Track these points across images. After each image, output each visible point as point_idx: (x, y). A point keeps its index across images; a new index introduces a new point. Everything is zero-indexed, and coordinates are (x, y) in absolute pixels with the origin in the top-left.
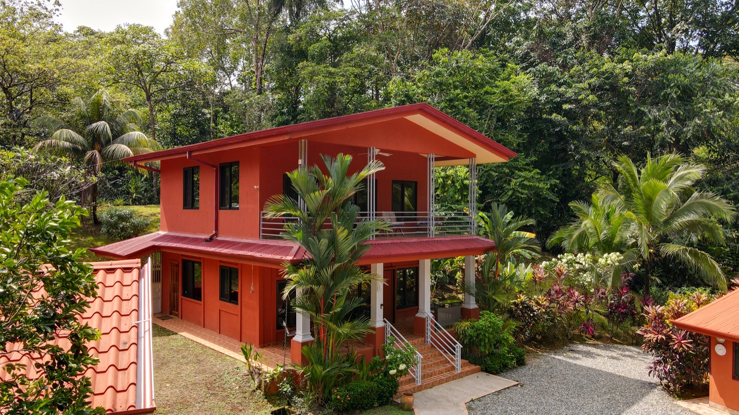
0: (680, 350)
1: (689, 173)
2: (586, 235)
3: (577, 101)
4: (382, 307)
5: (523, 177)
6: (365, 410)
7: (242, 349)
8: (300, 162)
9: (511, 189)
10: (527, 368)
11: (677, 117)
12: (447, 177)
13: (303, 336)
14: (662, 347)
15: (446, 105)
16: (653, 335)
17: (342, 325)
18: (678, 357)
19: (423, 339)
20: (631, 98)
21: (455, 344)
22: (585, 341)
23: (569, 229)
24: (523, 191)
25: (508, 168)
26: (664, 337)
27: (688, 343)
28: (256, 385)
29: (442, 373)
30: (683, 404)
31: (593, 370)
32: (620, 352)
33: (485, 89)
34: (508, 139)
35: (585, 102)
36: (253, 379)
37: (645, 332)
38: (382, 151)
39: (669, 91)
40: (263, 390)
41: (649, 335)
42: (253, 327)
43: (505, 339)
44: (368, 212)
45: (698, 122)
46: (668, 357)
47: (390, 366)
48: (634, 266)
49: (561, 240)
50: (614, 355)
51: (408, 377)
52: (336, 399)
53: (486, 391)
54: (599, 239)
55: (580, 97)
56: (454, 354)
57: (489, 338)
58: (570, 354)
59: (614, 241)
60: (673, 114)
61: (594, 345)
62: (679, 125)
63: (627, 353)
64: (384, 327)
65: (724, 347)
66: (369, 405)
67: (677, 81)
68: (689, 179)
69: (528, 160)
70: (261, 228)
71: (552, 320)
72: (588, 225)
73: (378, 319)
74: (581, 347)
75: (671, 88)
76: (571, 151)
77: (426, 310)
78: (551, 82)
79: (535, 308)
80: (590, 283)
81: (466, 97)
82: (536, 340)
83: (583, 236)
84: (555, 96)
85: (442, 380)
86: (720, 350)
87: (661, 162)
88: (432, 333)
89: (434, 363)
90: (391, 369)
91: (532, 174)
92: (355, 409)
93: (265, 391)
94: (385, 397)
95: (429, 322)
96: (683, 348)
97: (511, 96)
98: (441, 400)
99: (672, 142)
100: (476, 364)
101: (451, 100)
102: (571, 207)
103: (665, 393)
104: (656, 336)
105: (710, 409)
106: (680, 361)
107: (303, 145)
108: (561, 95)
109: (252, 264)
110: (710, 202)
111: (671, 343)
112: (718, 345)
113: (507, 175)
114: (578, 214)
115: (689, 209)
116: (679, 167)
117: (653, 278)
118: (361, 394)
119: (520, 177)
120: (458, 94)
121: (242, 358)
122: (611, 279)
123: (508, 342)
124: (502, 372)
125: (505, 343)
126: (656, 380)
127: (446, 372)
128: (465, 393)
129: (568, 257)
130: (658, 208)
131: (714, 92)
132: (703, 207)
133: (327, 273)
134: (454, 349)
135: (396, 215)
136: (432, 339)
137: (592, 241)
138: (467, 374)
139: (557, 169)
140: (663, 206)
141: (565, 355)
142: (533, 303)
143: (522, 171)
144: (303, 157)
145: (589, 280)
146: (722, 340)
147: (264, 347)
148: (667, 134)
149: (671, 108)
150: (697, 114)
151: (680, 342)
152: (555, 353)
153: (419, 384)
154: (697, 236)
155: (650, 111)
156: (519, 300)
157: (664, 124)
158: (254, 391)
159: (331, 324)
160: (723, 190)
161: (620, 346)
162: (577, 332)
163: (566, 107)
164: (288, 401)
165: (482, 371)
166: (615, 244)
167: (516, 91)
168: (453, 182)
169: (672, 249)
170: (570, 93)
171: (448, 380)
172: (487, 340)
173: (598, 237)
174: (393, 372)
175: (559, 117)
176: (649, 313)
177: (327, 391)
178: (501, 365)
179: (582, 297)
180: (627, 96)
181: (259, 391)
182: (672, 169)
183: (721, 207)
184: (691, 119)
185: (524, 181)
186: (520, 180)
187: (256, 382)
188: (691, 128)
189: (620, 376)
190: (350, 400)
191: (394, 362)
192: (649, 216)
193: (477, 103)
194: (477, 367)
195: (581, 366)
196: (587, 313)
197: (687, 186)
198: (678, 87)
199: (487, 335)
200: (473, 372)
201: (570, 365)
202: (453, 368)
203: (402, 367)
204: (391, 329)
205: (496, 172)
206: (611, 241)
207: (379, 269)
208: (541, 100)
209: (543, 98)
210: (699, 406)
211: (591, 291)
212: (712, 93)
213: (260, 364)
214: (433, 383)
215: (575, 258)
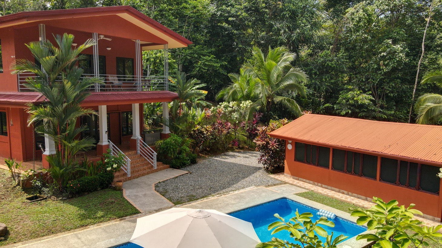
0: (273, 148)
1: (289, 58)
2: (236, 92)
3: (237, 16)
4: (107, 133)
5: (205, 60)
6: (91, 192)
7: (6, 162)
8: (40, 39)
9: (198, 67)
10: (197, 165)
11: (289, 28)
12: (157, 57)
13: (50, 151)
14: (264, 148)
15: (158, 13)
16: (260, 142)
17: (73, 142)
18: (271, 152)
19: (135, 151)
20: (266, 16)
21: (153, 152)
22: (235, 150)
23: (228, 89)
24: (205, 68)
25: (197, 54)
26: (265, 143)
27: (276, 145)
28: (17, 183)
29: (145, 170)
30: (272, 176)
31: (232, 163)
32: (250, 154)
33: (182, 5)
34: (198, 37)
35: (241, 17)
36: (15, 180)
37: (258, 141)
38: (106, 36)
39: (285, 13)
40: (21, 186)
41: (259, 142)
42: (18, 149)
43: (184, 149)
44: (95, 75)
45: (298, 31)
46: (267, 153)
47: (107, 166)
48: (257, 107)
49: (223, 95)
50: (247, 156)
51: (122, 173)
52: (70, 186)
53: (169, 177)
54: (243, 94)
55: (238, 14)
56: (152, 159)
57: (173, 148)
58: (224, 157)
59: (251, 95)
60: (287, 26)
61: (239, 152)
62: (289, 32)
63: (254, 155)
64: (108, 145)
65: (291, 145)
66: (93, 189)
67: (290, 8)
68: (288, 61)
69: (210, 50)
70: (19, 84)
71: (215, 139)
72: (237, 86)
73: (104, 140)
74: (231, 153)
75: (286, 11)
76: (234, 45)
77: (137, 134)
78: (223, 4)
79: (205, 132)
80: (236, 118)
81: (170, 9)
82: (206, 150)
83: (235, 93)
84: (226, 12)
85: (145, 173)
86: (290, 147)
87: (276, 51)
88: (140, 148)
89: (140, 165)
90: (108, 167)
91: (210, 58)
92: (85, 191)
93: (23, 186)
94: (105, 184)
95: (139, 141)
96: (274, 147)
97: (198, 10)
98: (141, 183)
99: (286, 42)
100: (167, 164)
101: (161, 11)
102: (229, 77)
103: (265, 172)
104: (262, 142)
105: (284, 177)
106: (272, 155)
107: (42, 27)
108: (229, 12)
109: (10, 107)
110: (298, 73)
111: (269, 146)
112: (289, 144)
113: (196, 58)
114: (232, 80)
115: (288, 78)
116: (284, 54)
117: (274, 116)
118: (88, 182)
119: (204, 60)
120: (165, 7)
121: (6, 167)
122: (248, 116)
123: (186, 151)
124: (182, 167)
125: (184, 151)
126: (261, 165)
127: (148, 169)
128: (157, 179)
129: (225, 104)
130: (273, 76)
131: (307, 15)
132: (294, 76)
133: (60, 109)
134: (152, 156)
135: (118, 77)
136: (141, 151)
137: (239, 96)
138: (161, 169)
139: (227, 56)
140: (275, 75)
141: (221, 157)
142: (203, 130)
143: (205, 56)
144: (42, 35)
145: (236, 117)
146: (290, 142)
147: (27, 161)
148: (283, 38)
149: (286, 23)
150: (298, 27)
151: (273, 145)
152: (216, 157)
153: (129, 176)
154: (296, 93)
155: (275, 24)
156: (196, 128)
157: (282, 32)
158: (15, 187)
159: (66, 142)
160: (310, 69)
161: (251, 152)
162: (230, 146)
163: (230, 19)
164: (39, 191)
165: (170, 167)
166: (252, 97)
167: (201, 8)
168: (160, 61)
169: (278, 99)
170: (233, 11)
171: (148, 173)
172: (172, 150)
173: (243, 93)
174: (109, 169)
175: (227, 25)
176: (259, 130)
177: (65, 182)
178: (181, 164)
179: (232, 126)
180: (264, 14)
181: (18, 187)
182: (281, 55)
183: (302, 76)
184: (295, 29)
185: (206, 62)
186: (204, 61)
187: (16, 182)
188: (295, 34)
189: (246, 166)
190: (80, 187)
191: (109, 164)
192: (269, 81)
193: (178, 13)
194: (167, 165)
195: (227, 162)
196: (235, 135)
197: (287, 65)
198: (290, 11)
199: (172, 147)
200: (164, 169)
201: (221, 162)
202: (152, 167)
203: (115, 166)
204: (113, 146)
205: (190, 57)
206: (249, 95)
207: (103, 109)
208: (218, 15)
209: (219, 13)
210: (280, 176)
211: (237, 122)
212: (306, 15)
213: (19, 170)
214: (138, 175)
215: (228, 104)
